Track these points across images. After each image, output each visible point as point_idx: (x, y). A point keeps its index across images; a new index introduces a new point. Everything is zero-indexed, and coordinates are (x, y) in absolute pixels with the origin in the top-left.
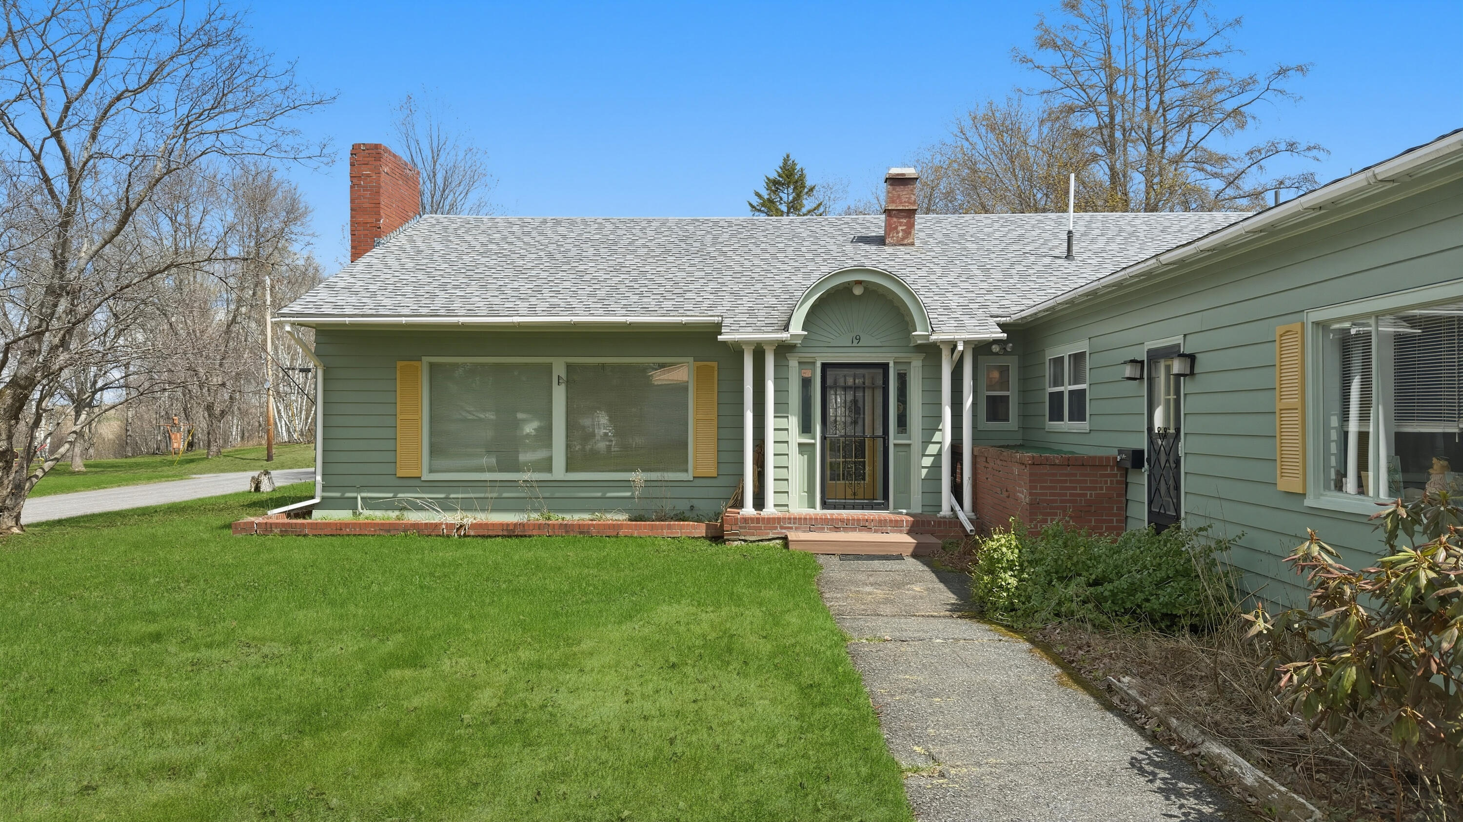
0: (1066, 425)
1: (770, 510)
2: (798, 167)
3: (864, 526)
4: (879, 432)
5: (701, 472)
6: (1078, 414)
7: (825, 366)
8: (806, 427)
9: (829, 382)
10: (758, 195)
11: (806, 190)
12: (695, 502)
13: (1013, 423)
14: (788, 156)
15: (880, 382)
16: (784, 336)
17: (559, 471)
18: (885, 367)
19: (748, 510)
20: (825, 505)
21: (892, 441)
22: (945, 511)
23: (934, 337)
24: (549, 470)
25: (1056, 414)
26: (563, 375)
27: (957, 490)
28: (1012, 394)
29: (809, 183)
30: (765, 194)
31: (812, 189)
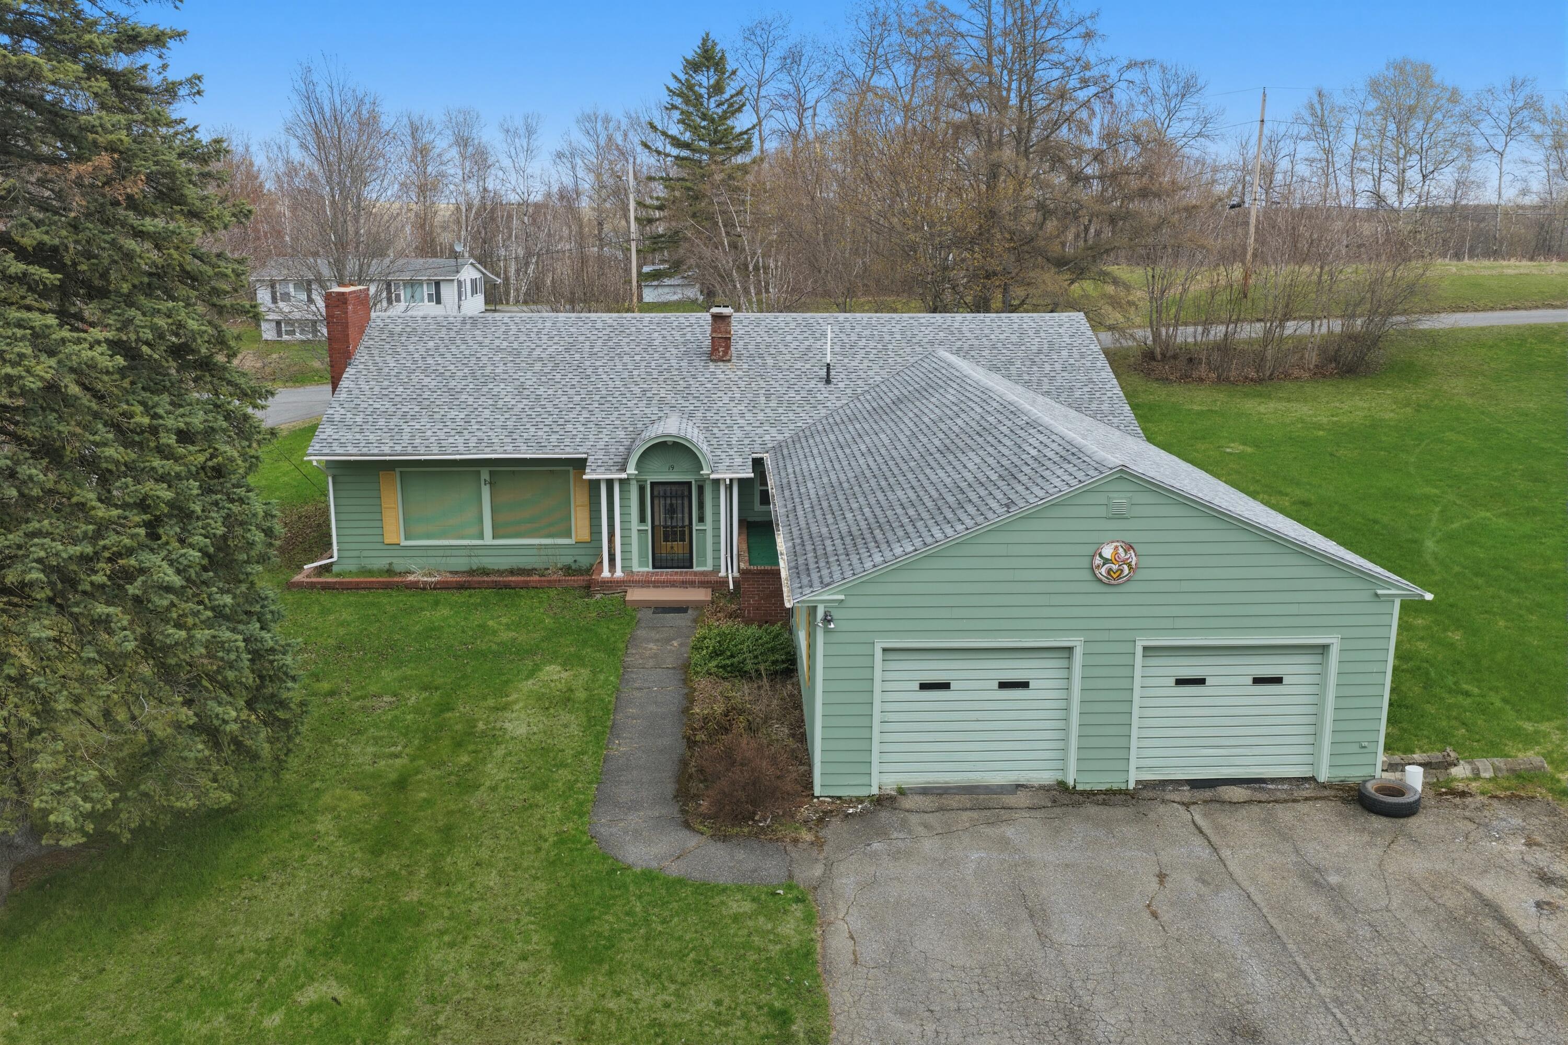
1: (619, 574)
2: (718, 48)
3: (672, 584)
4: (687, 523)
5: (580, 538)
7: (652, 484)
8: (642, 519)
9: (656, 493)
10: (675, 77)
11: (727, 74)
12: (577, 558)
14: (707, 35)
15: (686, 493)
16: (624, 476)
17: (488, 540)
18: (689, 484)
19: (606, 574)
20: (654, 567)
21: (695, 527)
22: (723, 573)
23: (712, 476)
24: (482, 537)
26: (488, 478)
29: (729, 68)
30: (683, 77)
31: (734, 73)
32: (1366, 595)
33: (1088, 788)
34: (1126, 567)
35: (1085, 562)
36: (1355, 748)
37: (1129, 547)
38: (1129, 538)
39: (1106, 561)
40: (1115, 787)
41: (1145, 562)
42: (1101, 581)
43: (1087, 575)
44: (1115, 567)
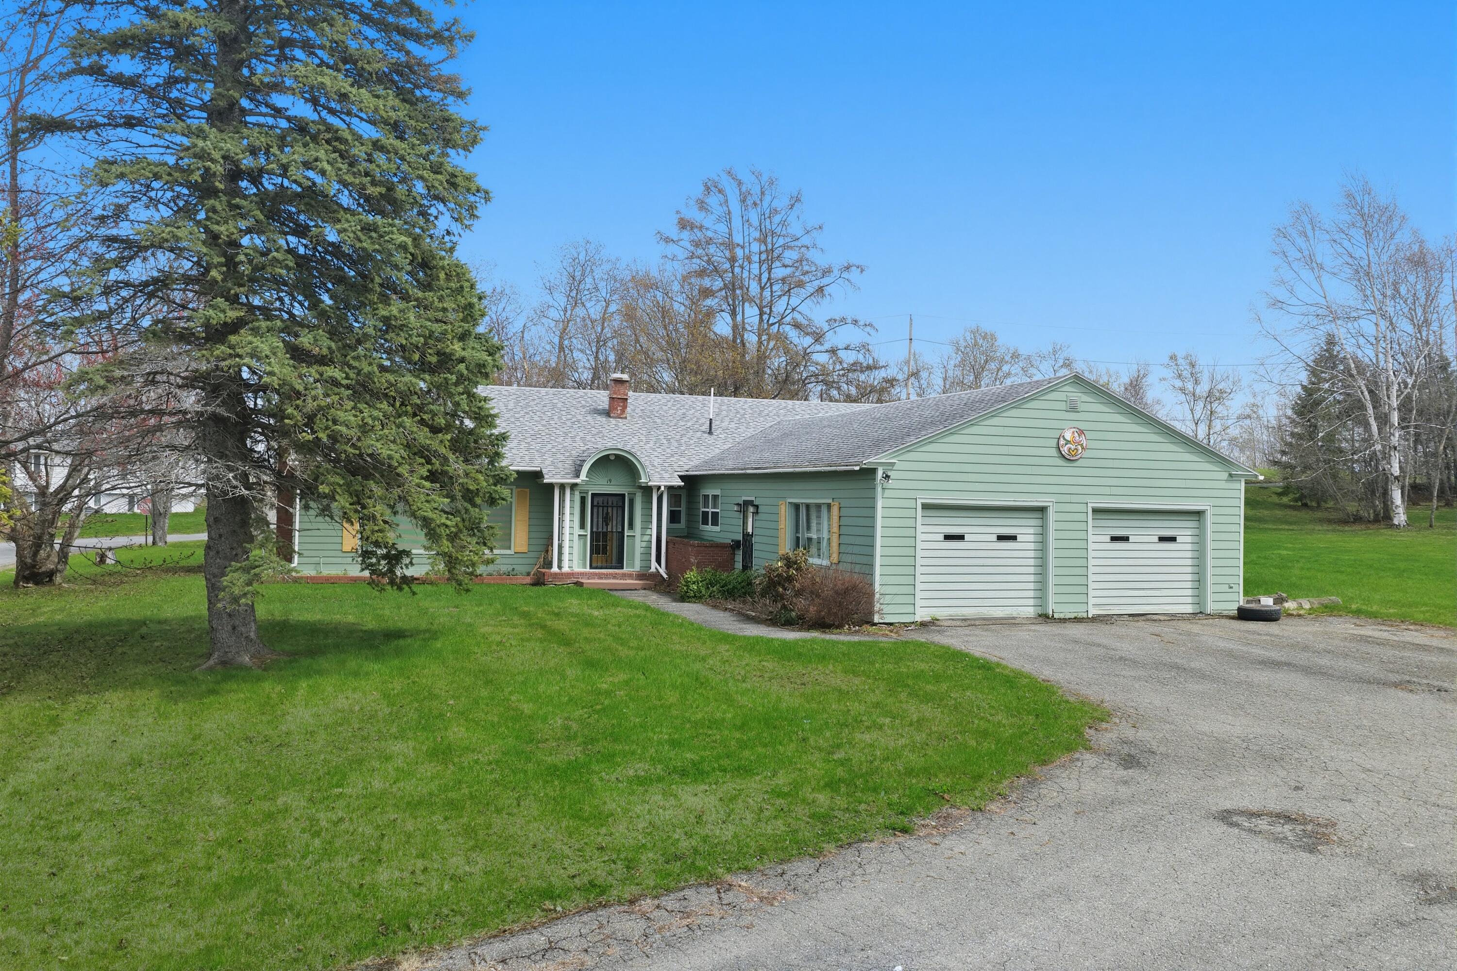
0: (709, 527)
1: (565, 570)
3: (615, 577)
4: (620, 529)
5: (519, 550)
6: (715, 523)
7: (594, 495)
8: (582, 526)
9: (595, 503)
12: (515, 567)
13: (683, 524)
15: (620, 504)
16: (576, 481)
18: (624, 495)
19: (555, 569)
20: (591, 567)
21: (626, 534)
22: (653, 570)
23: (650, 484)
25: (705, 522)
27: (658, 561)
28: (683, 509)
32: (1225, 475)
33: (1062, 616)
34: (1079, 447)
35: (1054, 443)
36: (1225, 588)
37: (1081, 432)
38: (1082, 426)
39: (1068, 442)
40: (1080, 615)
41: (1091, 444)
42: (1063, 456)
43: (1053, 452)
44: (1073, 447)
